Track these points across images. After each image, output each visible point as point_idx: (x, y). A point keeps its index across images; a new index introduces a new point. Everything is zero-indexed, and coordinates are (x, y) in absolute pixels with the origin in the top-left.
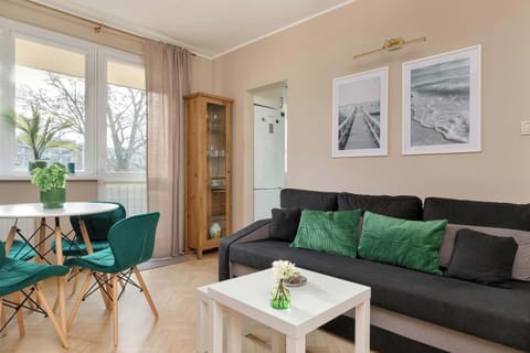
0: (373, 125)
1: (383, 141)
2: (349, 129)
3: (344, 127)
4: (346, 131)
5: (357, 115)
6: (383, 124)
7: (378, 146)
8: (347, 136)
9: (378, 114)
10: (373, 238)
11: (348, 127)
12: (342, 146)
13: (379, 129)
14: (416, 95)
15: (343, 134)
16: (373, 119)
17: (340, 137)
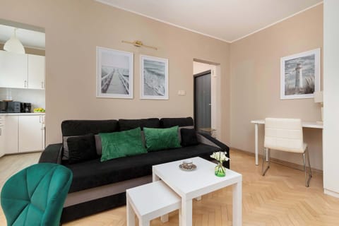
0: (125, 81)
1: (131, 91)
2: (110, 82)
3: (106, 79)
4: (107, 82)
5: (115, 74)
6: (131, 81)
7: (128, 93)
8: (108, 85)
9: (128, 76)
10: (156, 140)
11: (108, 80)
12: (104, 91)
13: (128, 84)
14: (146, 72)
15: (105, 84)
16: (125, 78)
17: (102, 85)
